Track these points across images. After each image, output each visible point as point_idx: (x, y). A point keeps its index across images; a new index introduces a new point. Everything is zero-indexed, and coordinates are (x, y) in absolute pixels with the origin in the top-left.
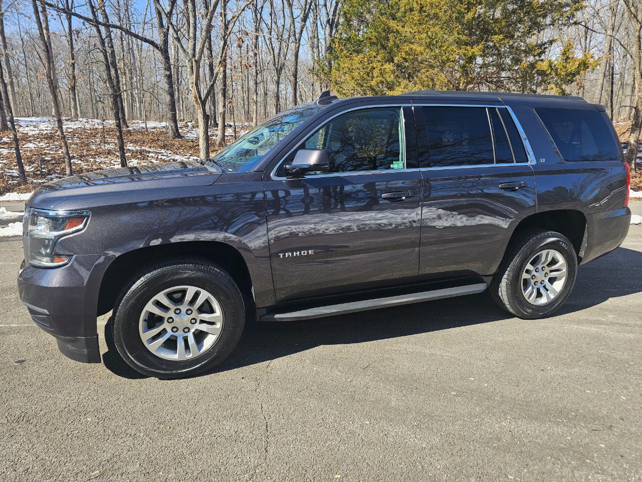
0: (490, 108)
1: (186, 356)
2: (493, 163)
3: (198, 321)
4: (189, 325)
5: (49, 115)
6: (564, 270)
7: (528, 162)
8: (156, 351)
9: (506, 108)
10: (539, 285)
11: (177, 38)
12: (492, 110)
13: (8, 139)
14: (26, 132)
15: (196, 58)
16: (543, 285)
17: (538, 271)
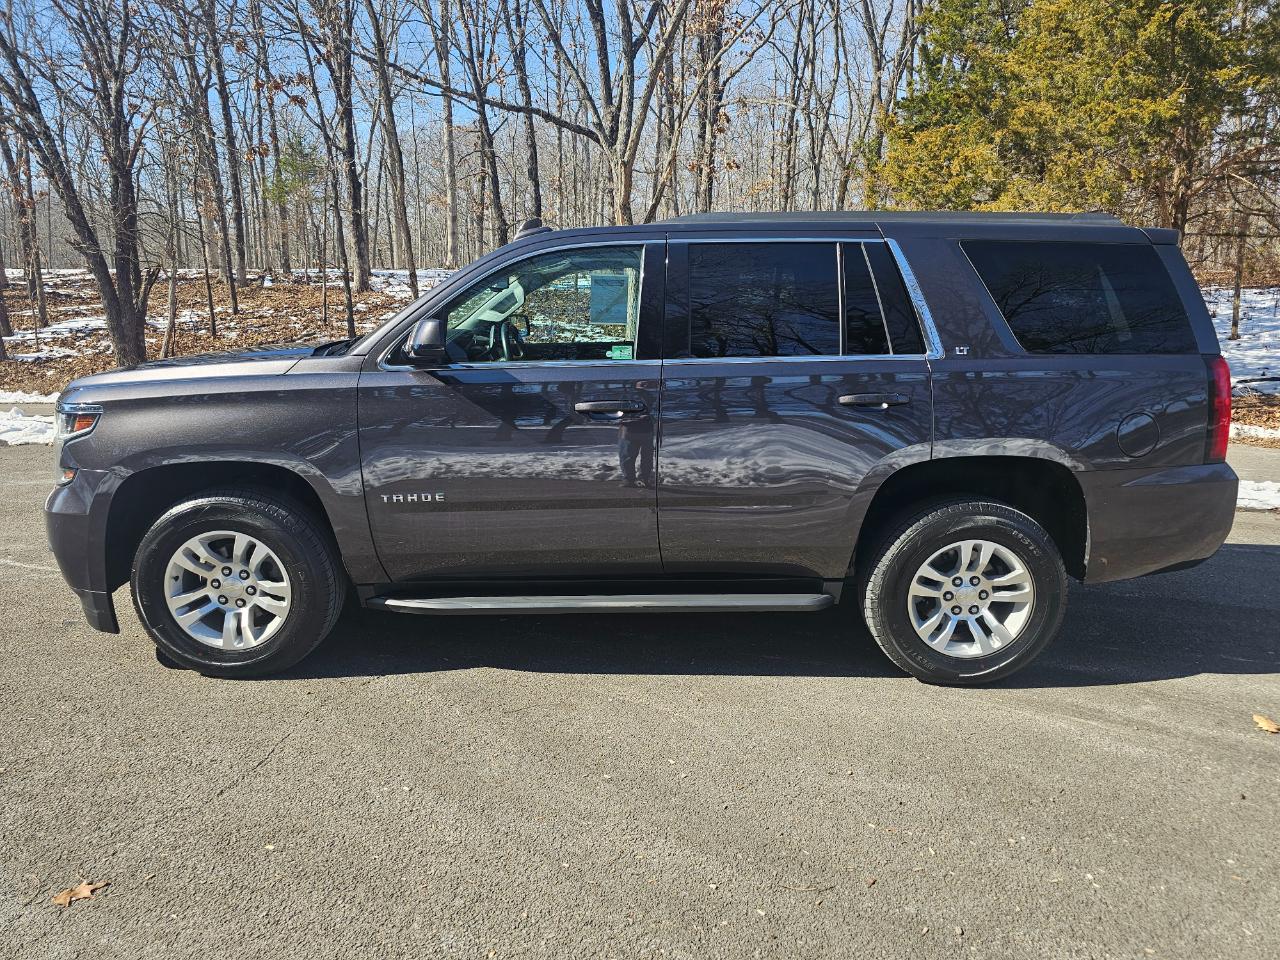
0: (846, 243)
1: (235, 644)
2: (838, 354)
3: (258, 592)
4: (245, 596)
5: (441, 266)
6: (1027, 590)
7: (924, 352)
8: (190, 627)
9: (886, 243)
10: (964, 615)
11: (598, 124)
12: (851, 250)
13: (364, 306)
14: (392, 294)
15: (626, 159)
16: (977, 616)
17: (961, 584)
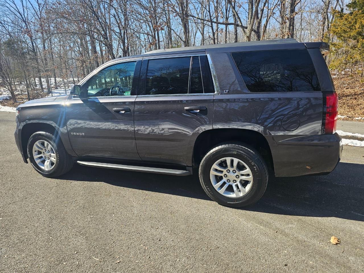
1: (47, 169)
3: (51, 156)
6: (251, 176)
7: (214, 92)
8: (38, 164)
9: (207, 56)
10: (231, 183)
16: (236, 184)
17: (229, 172)
